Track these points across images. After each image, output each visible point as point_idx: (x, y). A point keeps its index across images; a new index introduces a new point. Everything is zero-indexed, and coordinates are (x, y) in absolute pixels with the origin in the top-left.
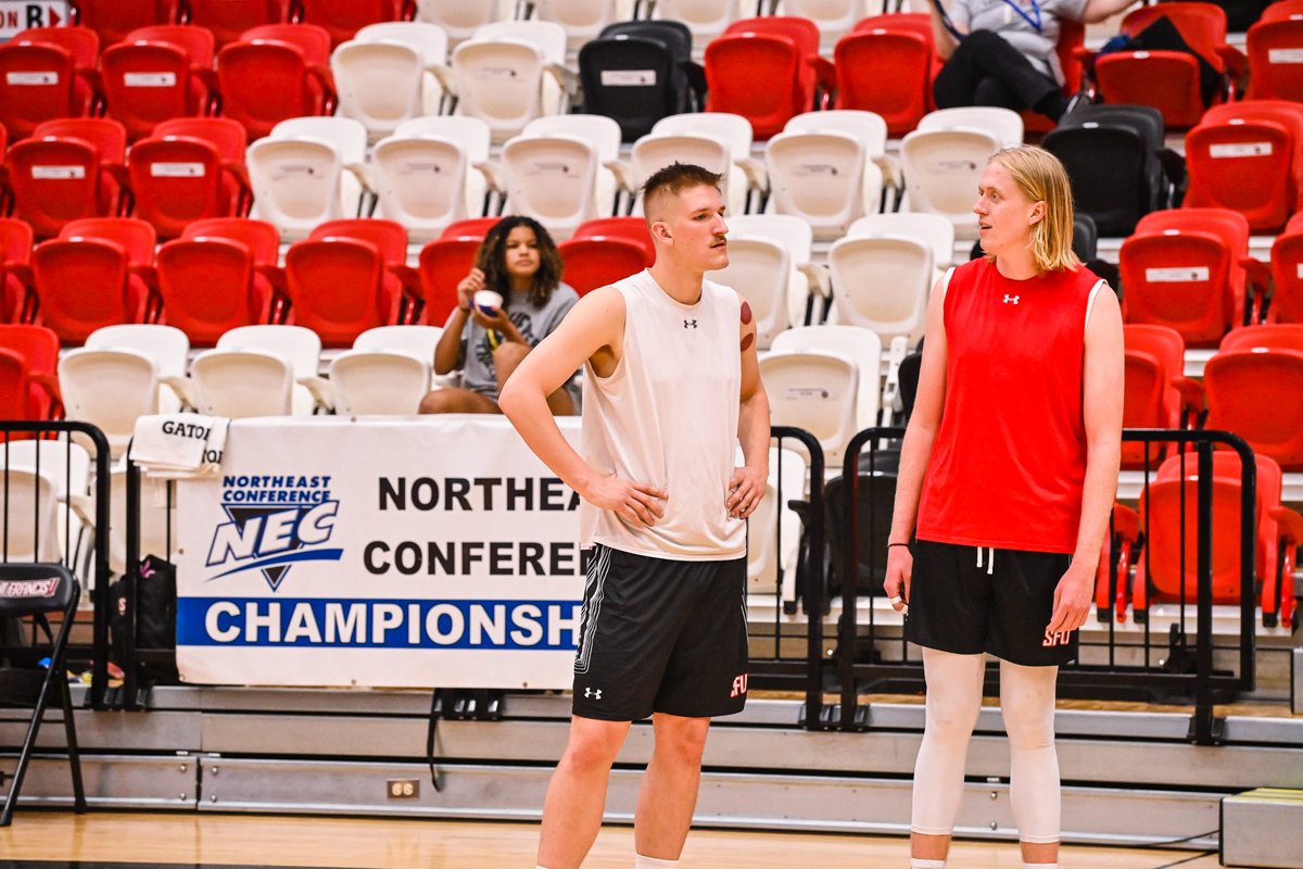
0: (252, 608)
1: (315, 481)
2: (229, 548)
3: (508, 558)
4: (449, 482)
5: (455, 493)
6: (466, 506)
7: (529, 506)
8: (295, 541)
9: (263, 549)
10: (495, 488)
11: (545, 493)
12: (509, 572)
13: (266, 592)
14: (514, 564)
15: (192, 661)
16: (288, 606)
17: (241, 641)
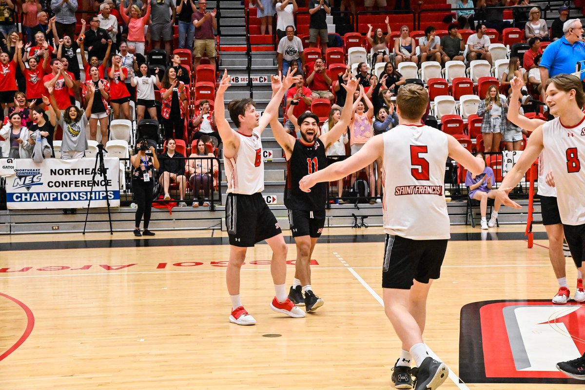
0: (23, 195)
1: (37, 170)
2: (18, 183)
4: (66, 170)
5: (67, 172)
6: (70, 174)
8: (33, 181)
9: (25, 183)
10: (75, 171)
11: (86, 171)
12: (79, 186)
13: (27, 191)
14: (80, 185)
15: (10, 205)
16: (31, 194)
17: (21, 201)
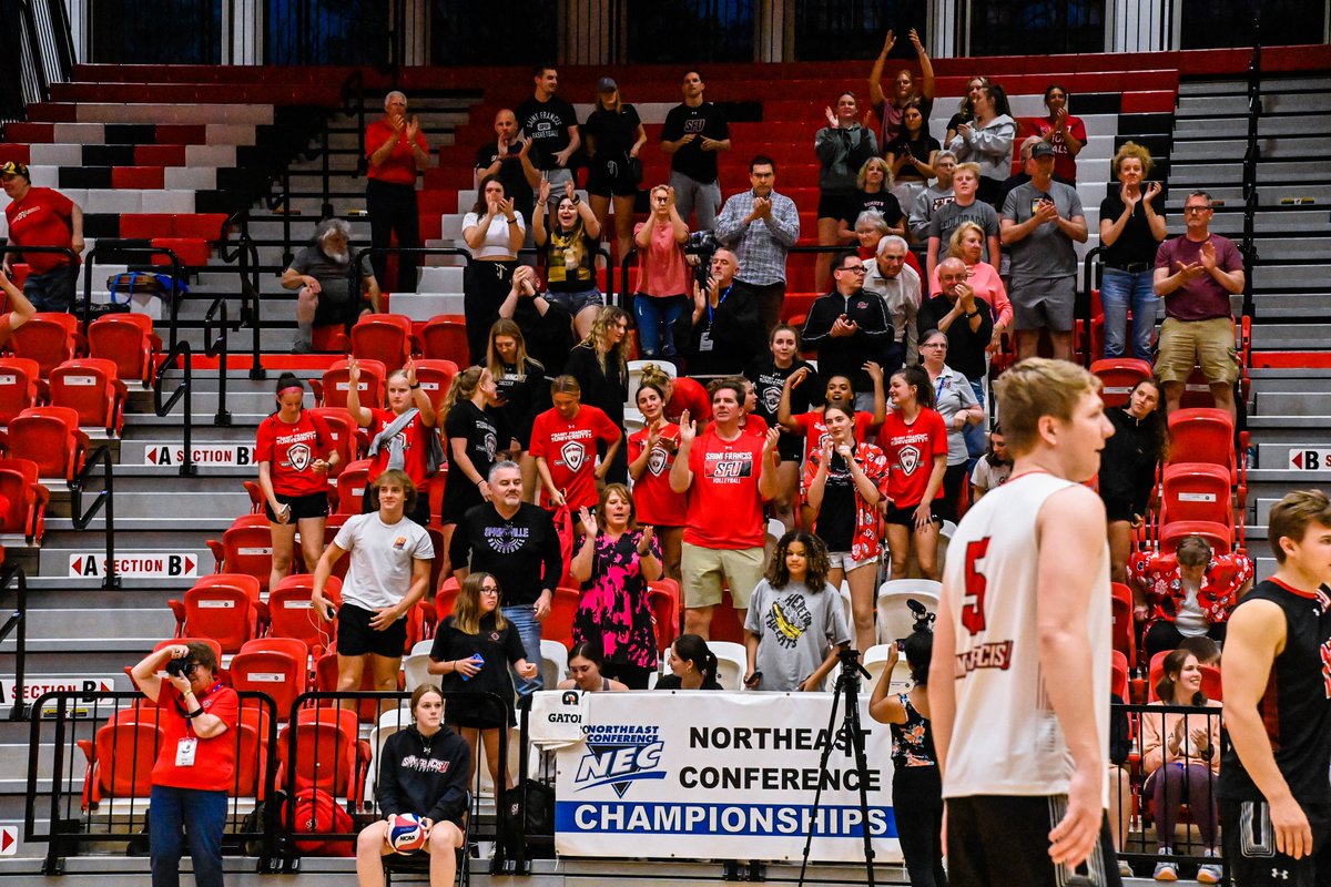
0: (605, 809)
1: (648, 729)
2: (591, 770)
3: (775, 778)
4: (737, 731)
5: (741, 737)
6: (748, 746)
7: (789, 746)
8: (635, 766)
9: (613, 771)
10: (766, 735)
11: (799, 739)
12: (776, 787)
13: (616, 799)
14: (779, 782)
15: (565, 842)
16: (629, 807)
17: (598, 829)
